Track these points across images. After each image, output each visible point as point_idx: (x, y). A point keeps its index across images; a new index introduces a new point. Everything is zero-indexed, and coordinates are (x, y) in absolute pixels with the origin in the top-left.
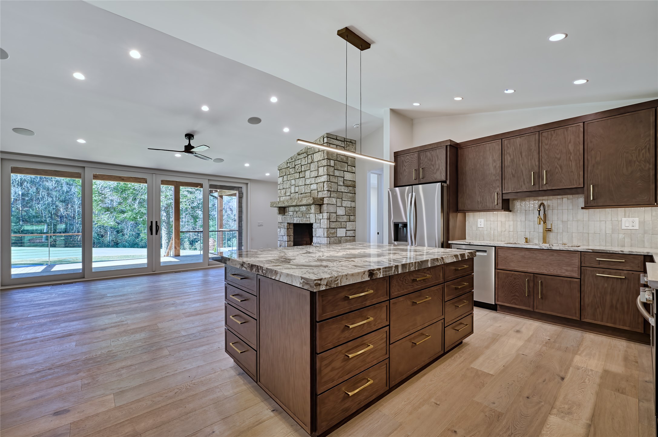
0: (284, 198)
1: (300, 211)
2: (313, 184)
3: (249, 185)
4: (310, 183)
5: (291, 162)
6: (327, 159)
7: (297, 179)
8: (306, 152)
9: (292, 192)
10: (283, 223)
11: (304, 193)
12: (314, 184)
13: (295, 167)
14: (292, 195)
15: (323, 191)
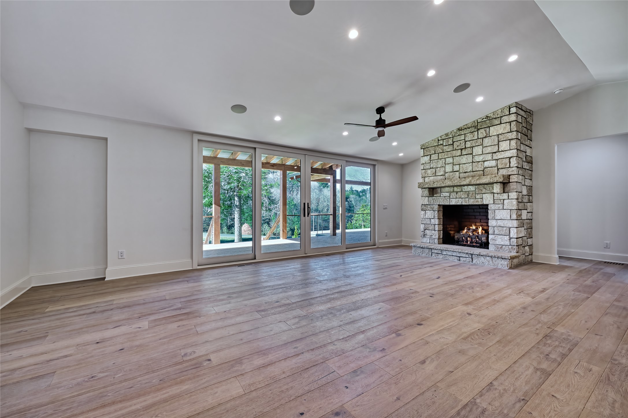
0: (432, 178)
1: (463, 191)
2: (487, 161)
3: (377, 167)
4: (484, 160)
5: (445, 139)
6: (516, 131)
7: (457, 156)
8: (475, 127)
9: (446, 172)
10: (429, 205)
11: (470, 172)
12: (490, 160)
13: (453, 144)
14: (446, 174)
15: (510, 167)
